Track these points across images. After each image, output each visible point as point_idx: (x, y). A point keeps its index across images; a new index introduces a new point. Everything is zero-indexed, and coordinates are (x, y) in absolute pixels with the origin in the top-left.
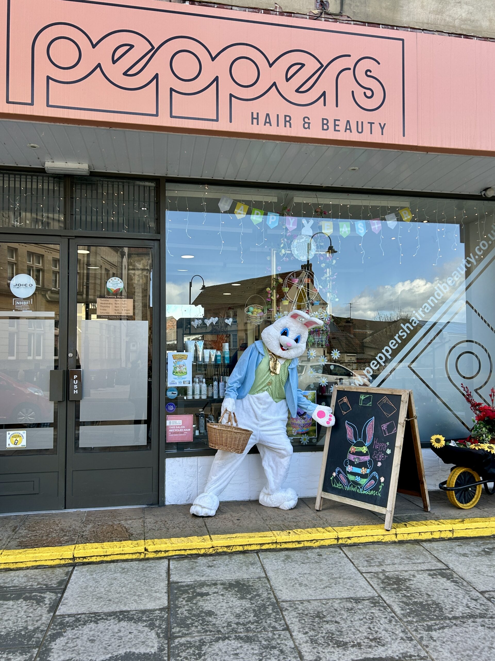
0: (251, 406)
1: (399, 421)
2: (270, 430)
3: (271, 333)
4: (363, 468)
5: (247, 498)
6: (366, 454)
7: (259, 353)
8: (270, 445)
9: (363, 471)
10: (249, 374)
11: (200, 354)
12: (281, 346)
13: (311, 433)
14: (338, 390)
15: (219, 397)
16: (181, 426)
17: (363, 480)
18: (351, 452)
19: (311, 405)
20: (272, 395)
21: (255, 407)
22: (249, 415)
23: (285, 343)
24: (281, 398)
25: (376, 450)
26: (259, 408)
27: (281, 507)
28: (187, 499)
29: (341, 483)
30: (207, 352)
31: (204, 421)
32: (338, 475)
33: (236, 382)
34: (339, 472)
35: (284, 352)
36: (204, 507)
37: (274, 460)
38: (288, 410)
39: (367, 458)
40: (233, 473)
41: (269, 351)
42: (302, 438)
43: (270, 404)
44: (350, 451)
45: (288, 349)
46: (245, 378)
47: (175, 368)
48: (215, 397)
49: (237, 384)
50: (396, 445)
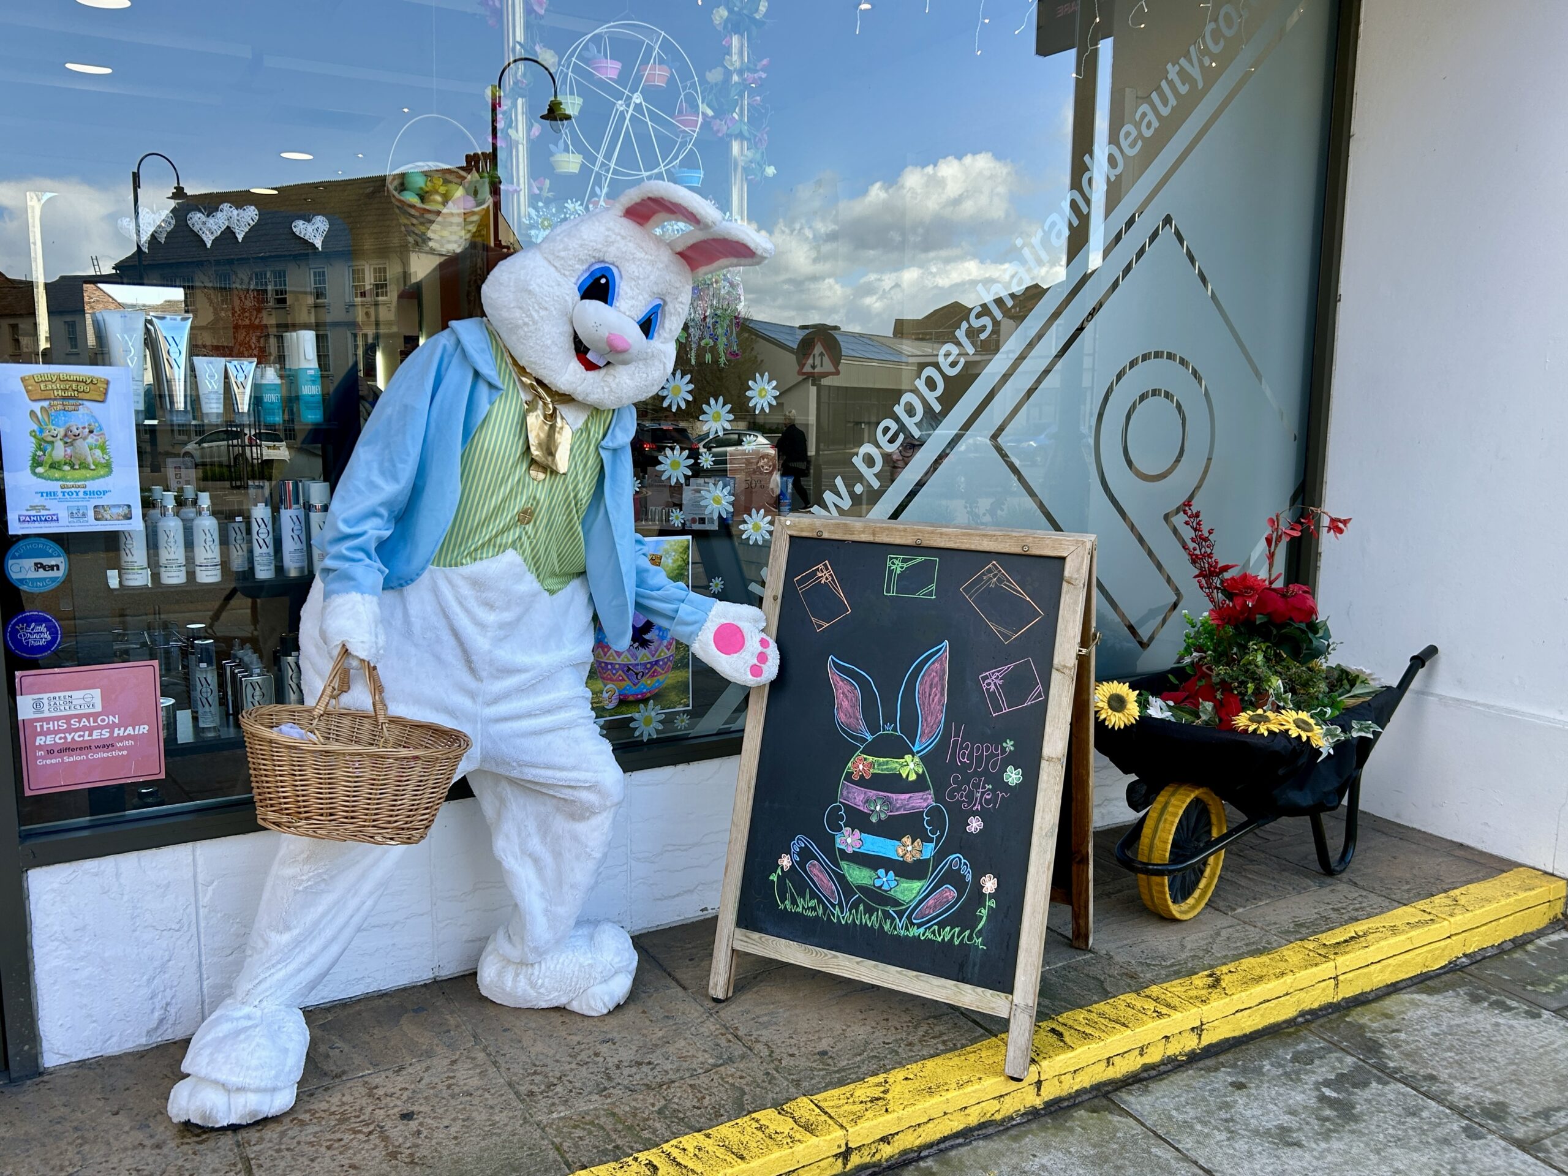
0: (446, 616)
1: (1056, 661)
2: (529, 715)
3: (533, 287)
4: (907, 840)
5: (424, 975)
6: (919, 786)
7: (477, 374)
8: (531, 774)
9: (907, 849)
10: (434, 474)
11: (178, 375)
12: (581, 349)
13: (673, 696)
14: (791, 537)
15: (280, 569)
16: (96, 715)
17: (905, 884)
18: (855, 777)
19: (691, 603)
20: (536, 565)
21: (463, 622)
22: (438, 658)
23: (604, 333)
24: (566, 574)
25: (958, 769)
26: (481, 626)
27: (575, 1006)
28: (153, 1024)
29: (813, 896)
30: (210, 369)
31: (212, 678)
32: (802, 864)
33: (375, 514)
34: (806, 855)
35: (591, 374)
36: (240, 1089)
37: (544, 829)
38: (595, 618)
39: (923, 801)
40: (369, 903)
41: (522, 371)
42: (636, 715)
43: (527, 603)
44: (850, 774)
45: (609, 363)
46: (417, 491)
47: (43, 444)
48: (264, 572)
49: (376, 522)
50: (1047, 751)
